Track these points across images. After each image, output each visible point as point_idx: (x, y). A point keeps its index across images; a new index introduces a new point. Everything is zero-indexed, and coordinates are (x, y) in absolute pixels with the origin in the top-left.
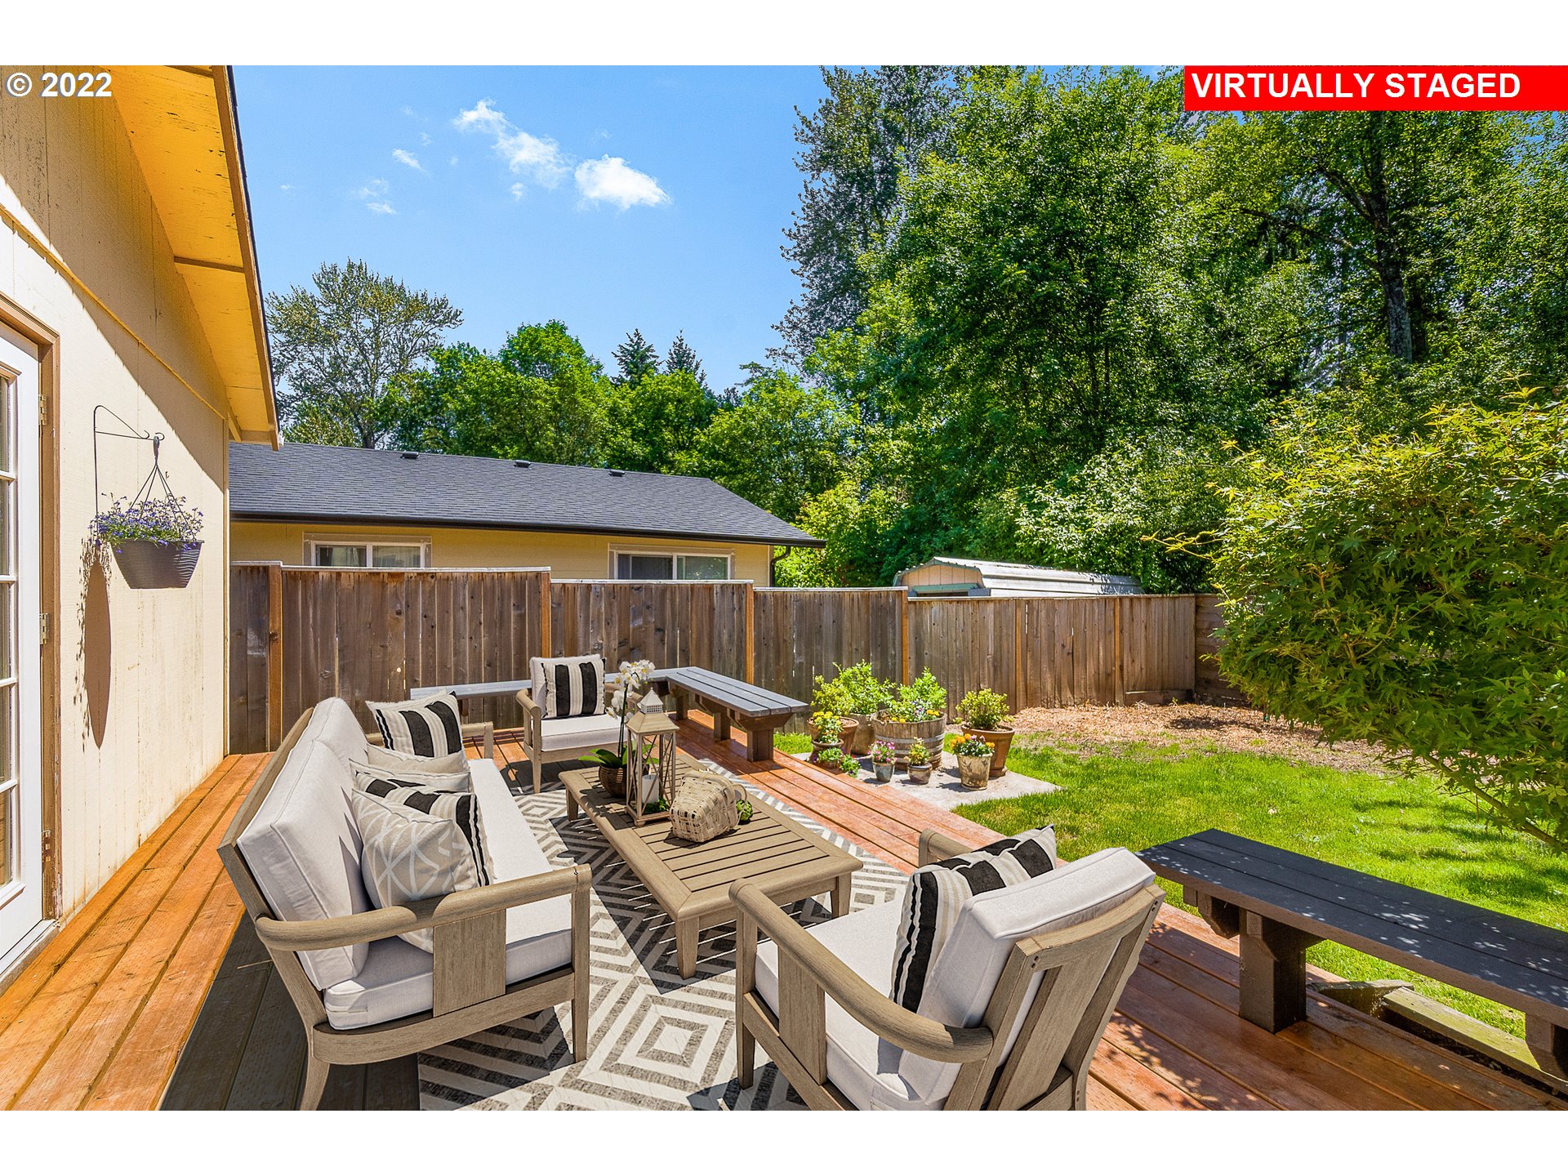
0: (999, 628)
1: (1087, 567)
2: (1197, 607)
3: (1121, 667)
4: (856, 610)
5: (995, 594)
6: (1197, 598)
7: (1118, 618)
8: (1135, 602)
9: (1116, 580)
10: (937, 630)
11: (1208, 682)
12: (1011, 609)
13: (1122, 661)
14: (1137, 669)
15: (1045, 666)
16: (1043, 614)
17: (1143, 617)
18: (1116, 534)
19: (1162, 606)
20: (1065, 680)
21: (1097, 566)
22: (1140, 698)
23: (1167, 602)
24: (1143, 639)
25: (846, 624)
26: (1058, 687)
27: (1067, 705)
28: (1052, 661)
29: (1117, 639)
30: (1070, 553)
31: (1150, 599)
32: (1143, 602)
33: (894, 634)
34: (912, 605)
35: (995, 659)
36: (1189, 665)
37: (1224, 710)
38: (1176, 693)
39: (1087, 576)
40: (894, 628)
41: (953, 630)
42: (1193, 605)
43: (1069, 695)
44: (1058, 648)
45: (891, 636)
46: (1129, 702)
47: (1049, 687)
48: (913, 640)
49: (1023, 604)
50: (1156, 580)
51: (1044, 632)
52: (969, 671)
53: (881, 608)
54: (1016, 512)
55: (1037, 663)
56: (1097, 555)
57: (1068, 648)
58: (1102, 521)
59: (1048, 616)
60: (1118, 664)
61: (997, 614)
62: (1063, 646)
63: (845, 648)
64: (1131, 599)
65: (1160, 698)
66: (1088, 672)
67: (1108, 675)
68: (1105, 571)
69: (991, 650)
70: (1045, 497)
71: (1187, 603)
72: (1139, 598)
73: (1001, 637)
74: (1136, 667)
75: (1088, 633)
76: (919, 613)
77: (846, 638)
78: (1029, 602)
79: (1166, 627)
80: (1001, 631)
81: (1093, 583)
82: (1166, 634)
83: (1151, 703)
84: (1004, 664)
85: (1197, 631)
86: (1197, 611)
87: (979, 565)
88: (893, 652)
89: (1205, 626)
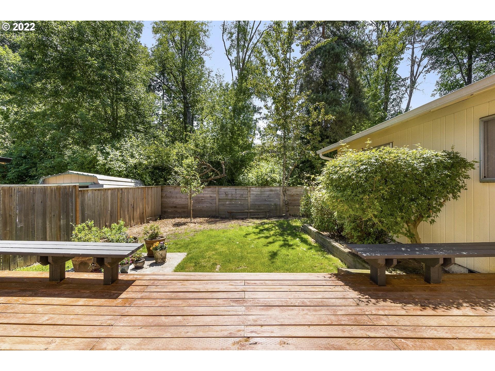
0: (112, 200)
1: (127, 176)
3: (146, 210)
4: (53, 196)
5: (105, 187)
6: (162, 187)
7: (145, 194)
10: (91, 202)
11: (165, 212)
12: (116, 193)
13: (146, 208)
15: (126, 213)
17: (150, 193)
19: (155, 190)
20: (131, 217)
21: (130, 176)
22: (150, 220)
23: (153, 188)
24: (150, 200)
25: (48, 203)
26: (130, 220)
27: (132, 226)
28: (128, 211)
29: (145, 201)
32: (150, 188)
33: (72, 206)
34: (80, 192)
35: (111, 212)
36: (160, 206)
38: (157, 216)
39: (129, 180)
40: (72, 203)
41: (96, 202)
42: (161, 189)
43: (133, 222)
44: (130, 205)
45: (70, 207)
46: (148, 222)
47: (127, 220)
48: (80, 208)
49: (120, 190)
51: (126, 200)
52: (102, 218)
53: (67, 194)
54: (96, 154)
55: (124, 212)
57: (132, 205)
59: (127, 194)
61: (112, 194)
63: (48, 215)
65: (154, 219)
66: (137, 214)
67: (143, 213)
69: (110, 209)
70: (108, 150)
71: (159, 189)
73: (113, 203)
74: (149, 210)
75: (138, 200)
76: (83, 196)
77: (48, 210)
78: (122, 189)
79: (155, 196)
81: (132, 182)
82: (155, 198)
83: (152, 221)
84: (114, 214)
85: (162, 197)
86: (162, 191)
87: (95, 175)
88: (72, 215)
89: (164, 195)
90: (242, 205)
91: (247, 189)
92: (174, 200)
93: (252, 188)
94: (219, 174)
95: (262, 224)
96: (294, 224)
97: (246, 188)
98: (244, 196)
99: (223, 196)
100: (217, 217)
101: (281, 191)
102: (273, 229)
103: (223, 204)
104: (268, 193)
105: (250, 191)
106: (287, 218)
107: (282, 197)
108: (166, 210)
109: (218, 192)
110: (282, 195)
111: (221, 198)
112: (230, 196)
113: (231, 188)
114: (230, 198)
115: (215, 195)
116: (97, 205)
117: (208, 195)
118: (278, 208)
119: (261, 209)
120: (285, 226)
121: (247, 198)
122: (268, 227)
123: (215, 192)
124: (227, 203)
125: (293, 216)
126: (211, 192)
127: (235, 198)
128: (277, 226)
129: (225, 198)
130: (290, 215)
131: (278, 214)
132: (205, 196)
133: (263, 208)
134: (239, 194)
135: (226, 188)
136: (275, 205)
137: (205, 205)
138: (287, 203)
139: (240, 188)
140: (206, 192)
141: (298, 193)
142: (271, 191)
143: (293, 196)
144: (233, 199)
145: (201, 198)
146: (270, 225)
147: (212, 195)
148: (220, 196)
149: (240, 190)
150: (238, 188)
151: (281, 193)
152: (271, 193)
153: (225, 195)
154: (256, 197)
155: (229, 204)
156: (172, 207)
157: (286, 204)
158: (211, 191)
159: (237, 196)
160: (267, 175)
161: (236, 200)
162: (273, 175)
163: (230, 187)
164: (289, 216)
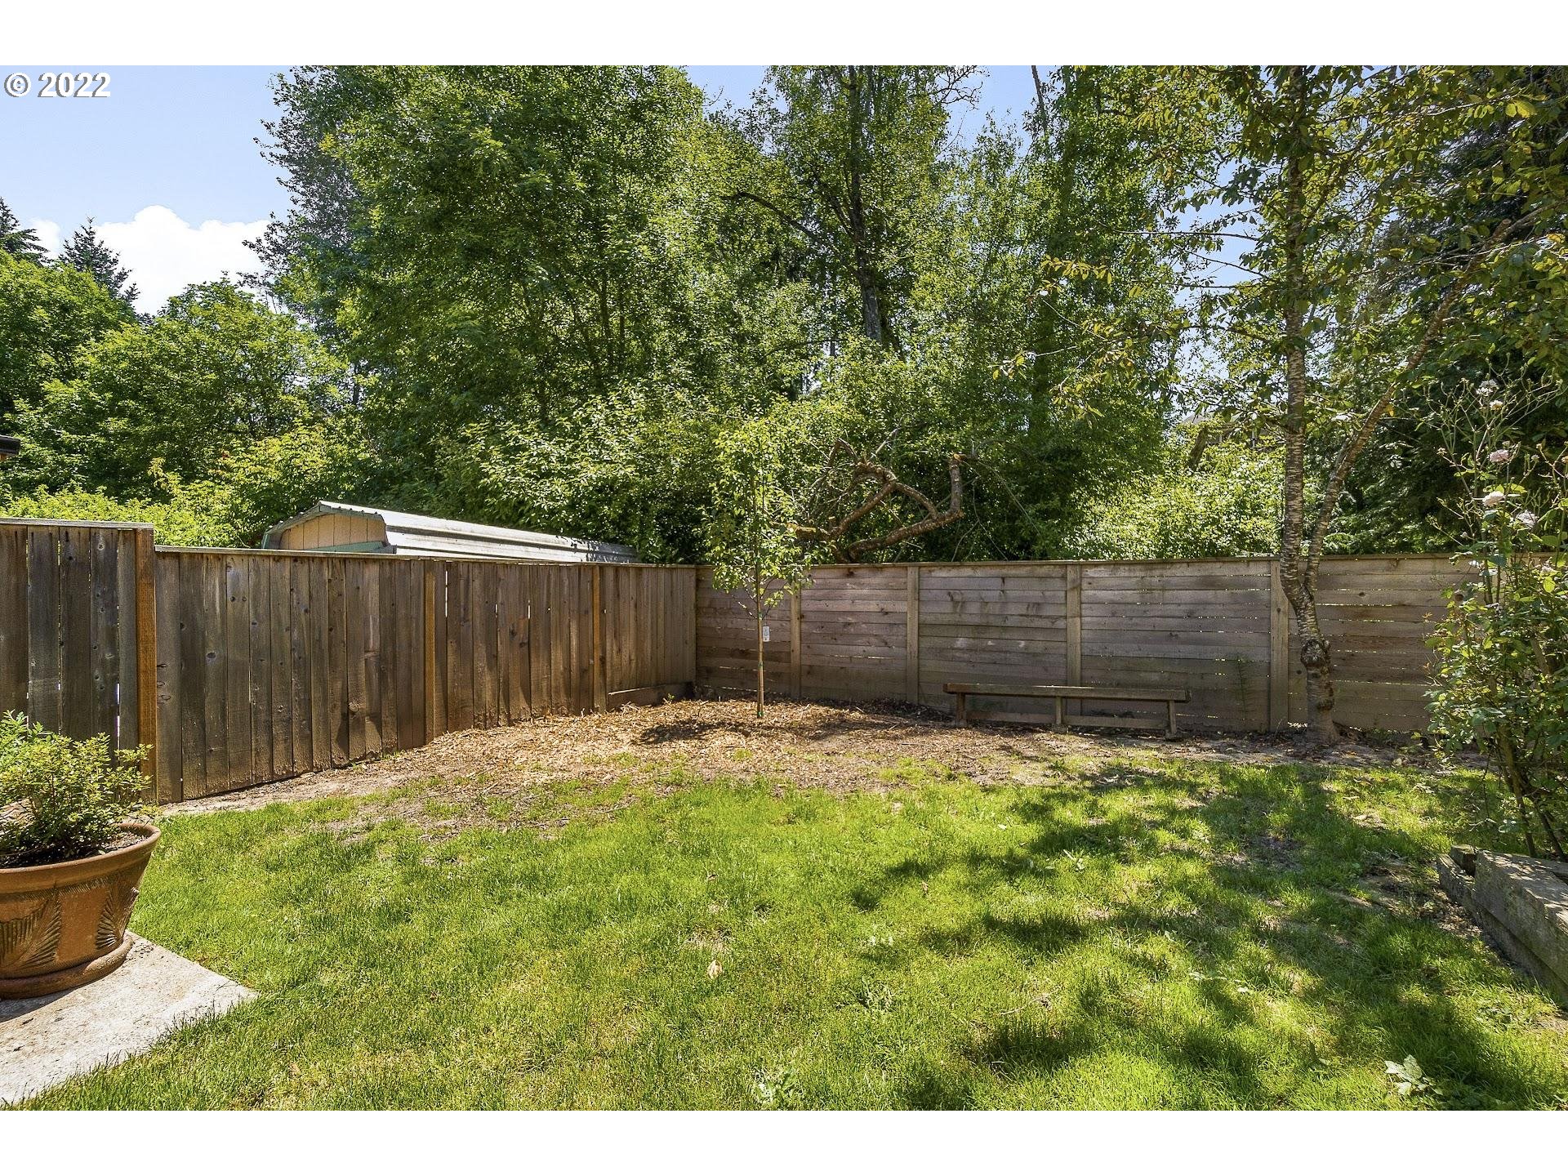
0: (390, 608)
1: (573, 530)
2: (698, 581)
3: (603, 660)
6: (697, 570)
7: (597, 593)
8: (622, 572)
9: (608, 548)
10: (241, 606)
11: (709, 671)
13: (604, 651)
14: (625, 658)
15: (481, 664)
16: (477, 584)
17: (633, 593)
18: (606, 489)
19: (657, 580)
20: (515, 682)
21: (586, 530)
22: (628, 698)
23: (662, 575)
24: (632, 621)
26: (504, 693)
27: (519, 720)
29: (597, 621)
30: (552, 512)
31: (640, 569)
32: (632, 573)
33: (113, 616)
34: (169, 560)
35: (381, 658)
36: (689, 652)
37: (719, 706)
38: (672, 687)
39: (568, 542)
42: (693, 578)
43: (523, 705)
44: (503, 636)
46: (614, 706)
47: (488, 696)
49: (439, 566)
50: (654, 550)
51: (478, 614)
52: (322, 682)
54: (485, 456)
55: (466, 655)
56: (586, 517)
57: (521, 636)
58: (590, 472)
59: (485, 587)
60: (598, 654)
61: (385, 584)
62: (513, 633)
64: (617, 569)
65: (654, 696)
66: (554, 664)
67: (584, 671)
68: (595, 537)
69: (374, 642)
70: (525, 440)
71: (685, 577)
72: (626, 568)
73: (394, 622)
74: (624, 654)
75: (554, 614)
78: (451, 566)
79: (661, 606)
80: (394, 612)
81: (576, 550)
82: (661, 613)
83: (640, 704)
84: (401, 663)
85: (698, 609)
86: (697, 586)
87: (380, 512)
88: (108, 656)
89: (707, 603)
90: (1035, 655)
91: (1064, 577)
92: (739, 622)
93: (1091, 572)
94: (932, 509)
95: (1102, 783)
96: (1369, 815)
97: (1058, 572)
98: (1049, 611)
99: (941, 611)
100: (910, 706)
101: (1278, 585)
102: (1164, 837)
103: (942, 650)
104: (1187, 595)
105: (1078, 588)
106: (1321, 752)
107: (1282, 623)
108: (713, 662)
109: (918, 590)
110: (1285, 606)
111: (930, 619)
112: (973, 608)
113: (979, 573)
114: (976, 620)
115: (902, 607)
116: (286, 621)
117: (873, 607)
118: (1259, 683)
119: (1147, 686)
120: (1277, 819)
121: (1061, 624)
122: (1132, 819)
123: (902, 594)
124: (961, 642)
125: (1367, 739)
126: (885, 593)
127: (999, 622)
128: (1209, 816)
129: (947, 619)
130: (1343, 731)
131: (1257, 719)
132: (860, 606)
133: (1155, 677)
134: (1018, 601)
135: (954, 573)
136: (1240, 667)
137: (858, 650)
138: (1316, 652)
139: (1023, 571)
140: (865, 591)
141: (1410, 597)
142: (1209, 583)
143: (1364, 612)
144: (988, 626)
145: (841, 620)
146: (1156, 797)
147: (889, 607)
148: (924, 609)
149: (1024, 582)
150: (1013, 572)
151: (1279, 595)
152: (1209, 595)
153: (948, 608)
154: (1114, 615)
155: (969, 650)
156: (732, 654)
157: (1309, 665)
158: (887, 587)
159: (1013, 609)
160: (1215, 522)
161: (1005, 628)
162: (1247, 525)
163: (974, 567)
164: (1336, 736)
